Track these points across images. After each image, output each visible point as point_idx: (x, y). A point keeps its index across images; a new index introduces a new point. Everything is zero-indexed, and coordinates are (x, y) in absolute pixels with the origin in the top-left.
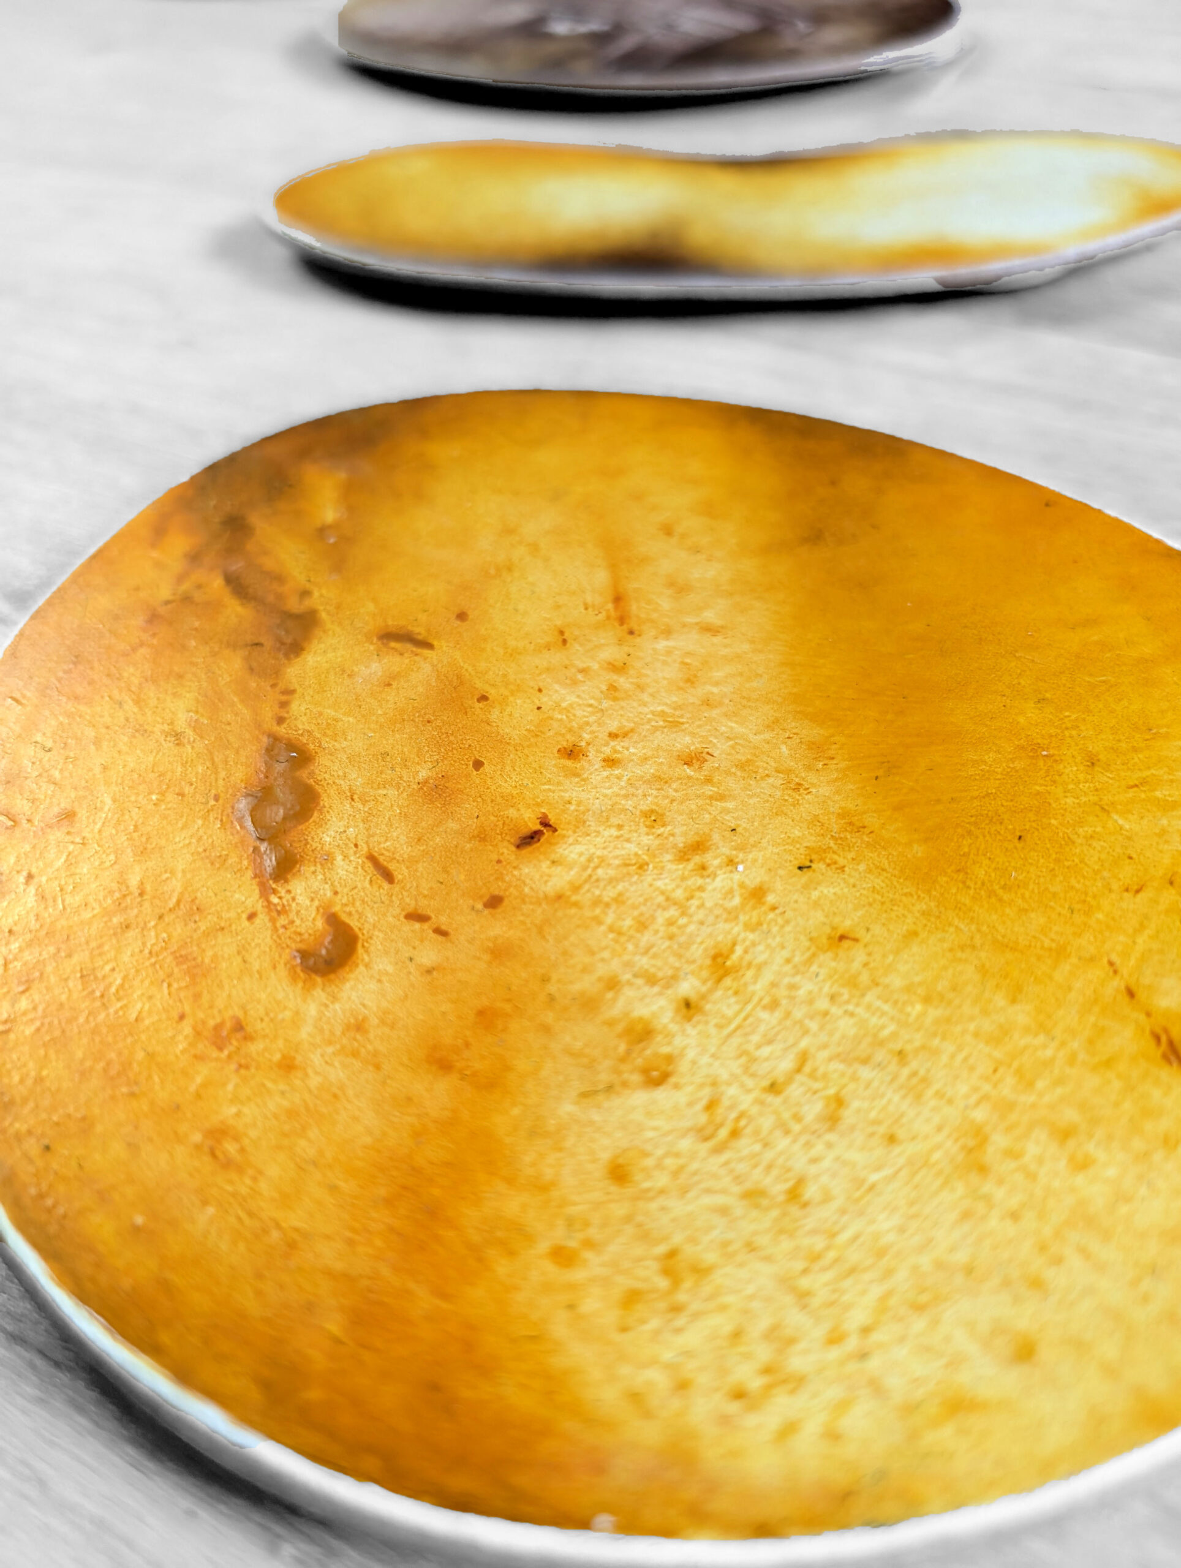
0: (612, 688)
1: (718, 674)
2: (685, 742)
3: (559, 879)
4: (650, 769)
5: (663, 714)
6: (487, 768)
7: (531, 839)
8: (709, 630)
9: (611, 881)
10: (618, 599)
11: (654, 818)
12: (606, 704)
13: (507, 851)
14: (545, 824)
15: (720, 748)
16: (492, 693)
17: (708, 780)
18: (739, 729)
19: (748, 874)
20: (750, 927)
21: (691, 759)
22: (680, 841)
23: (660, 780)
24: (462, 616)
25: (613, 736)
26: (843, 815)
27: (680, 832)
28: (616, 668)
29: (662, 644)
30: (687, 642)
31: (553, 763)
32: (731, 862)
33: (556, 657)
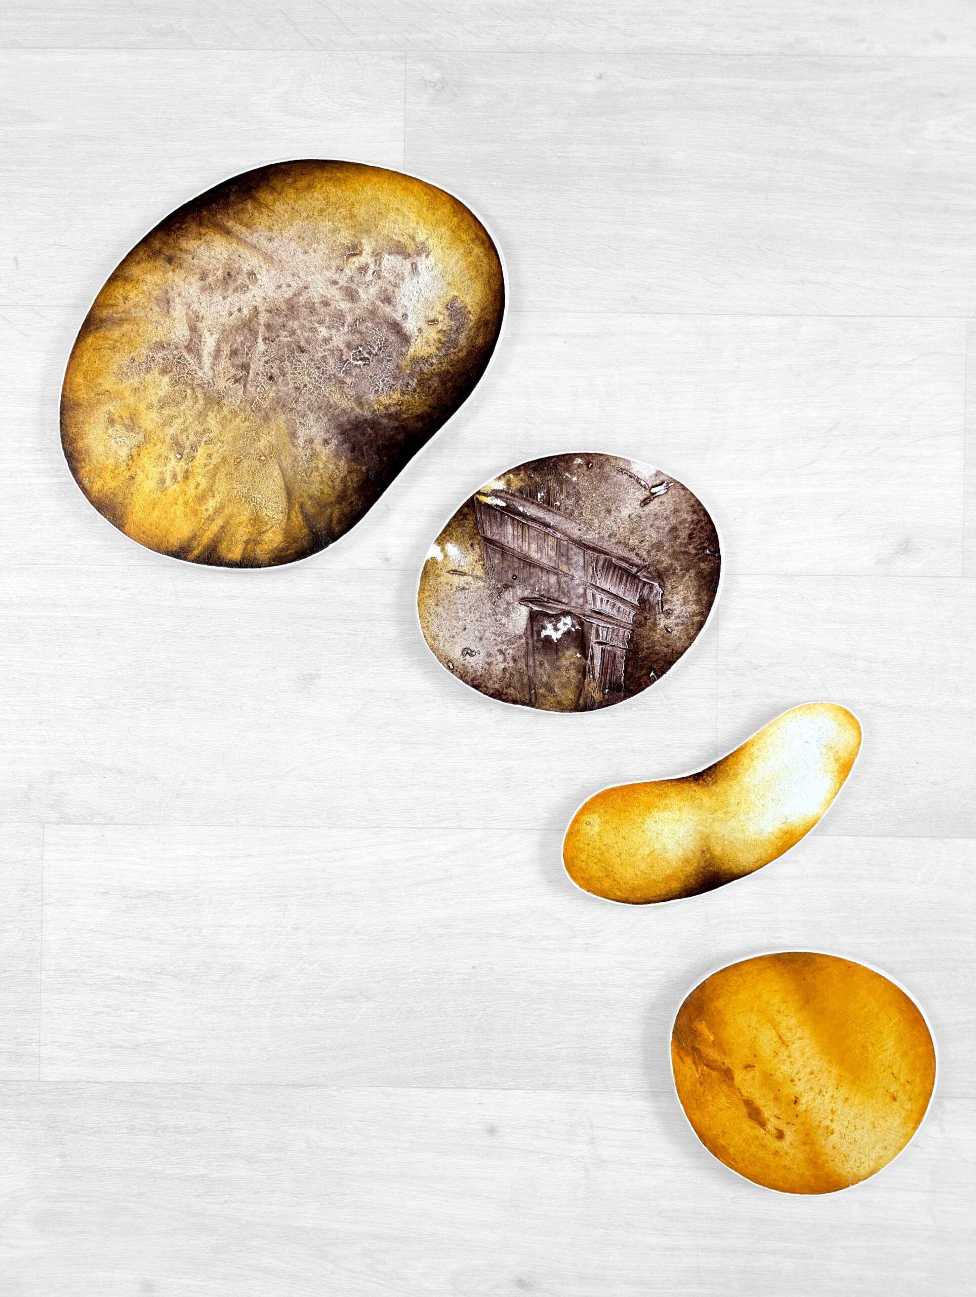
0: (791, 1062)
1: (807, 1050)
2: (809, 1070)
3: (804, 1107)
4: (806, 1079)
5: (802, 1065)
6: (781, 1090)
7: (796, 1102)
8: (800, 1039)
9: (812, 1104)
10: (780, 1038)
11: (811, 1089)
12: (792, 1066)
13: (793, 1105)
14: (796, 1097)
15: (815, 1068)
16: (772, 1073)
17: (816, 1077)
18: (816, 1063)
19: (830, 1094)
20: (834, 1103)
21: (812, 1073)
22: (817, 1091)
23: (808, 1080)
24: (755, 1056)
25: (797, 1074)
26: (839, 1075)
27: (817, 1090)
28: (789, 1056)
29: (794, 1047)
30: (798, 1044)
31: (790, 1084)
32: (827, 1092)
33: (777, 1059)
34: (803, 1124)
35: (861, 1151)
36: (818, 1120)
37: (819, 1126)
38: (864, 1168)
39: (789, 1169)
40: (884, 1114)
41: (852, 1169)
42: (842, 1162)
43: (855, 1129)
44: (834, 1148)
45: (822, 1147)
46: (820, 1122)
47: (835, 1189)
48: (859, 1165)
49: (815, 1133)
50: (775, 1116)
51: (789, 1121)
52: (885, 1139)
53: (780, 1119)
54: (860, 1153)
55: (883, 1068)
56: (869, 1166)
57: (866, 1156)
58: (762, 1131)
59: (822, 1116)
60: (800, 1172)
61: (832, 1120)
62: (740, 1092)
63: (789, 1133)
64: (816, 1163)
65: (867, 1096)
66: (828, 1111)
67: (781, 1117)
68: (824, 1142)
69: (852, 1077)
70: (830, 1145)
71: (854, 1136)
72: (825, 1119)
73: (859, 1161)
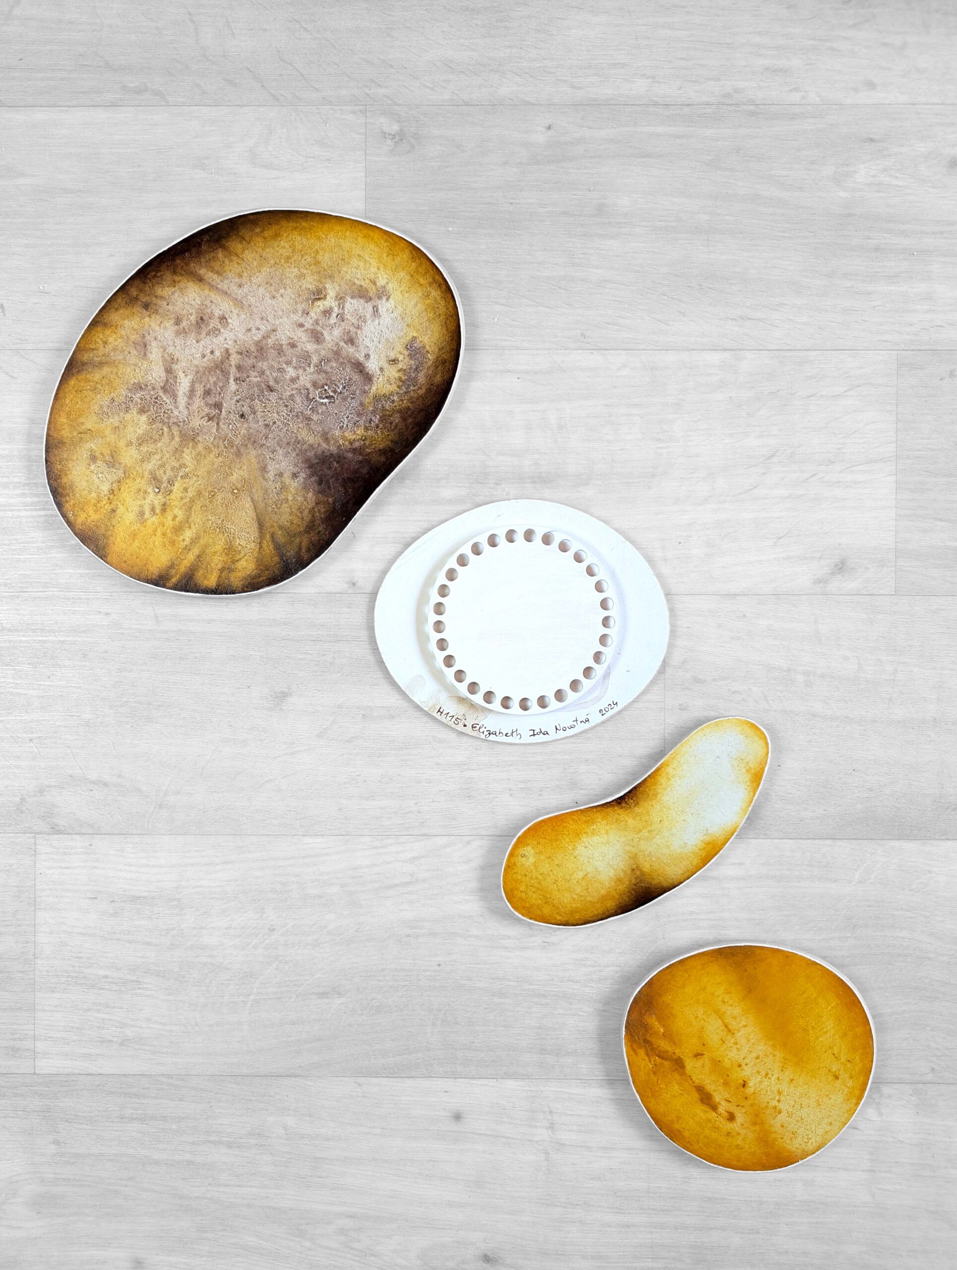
0: (738, 1048)
1: (752, 1037)
2: (754, 1055)
3: (752, 1090)
4: (753, 1063)
5: (748, 1051)
6: (730, 1075)
7: (744, 1086)
8: (745, 1026)
9: (759, 1087)
10: (726, 1026)
11: (758, 1072)
12: (739, 1052)
13: (742, 1089)
14: (744, 1081)
15: (760, 1053)
16: (720, 1059)
17: (762, 1061)
18: (761, 1048)
19: (776, 1076)
20: (780, 1085)
21: (758, 1058)
22: (764, 1075)
23: (755, 1065)
24: (704, 1045)
25: (744, 1059)
26: (783, 1058)
27: (763, 1073)
28: (736, 1044)
29: (740, 1034)
30: (743, 1031)
31: (738, 1069)
32: (772, 1075)
33: (725, 1046)
34: (752, 1105)
35: (808, 1127)
36: (766, 1101)
37: (767, 1107)
38: (812, 1143)
39: (741, 1149)
40: (827, 1092)
41: (800, 1145)
42: (791, 1139)
43: (801, 1107)
44: (782, 1126)
45: (771, 1126)
46: (768, 1102)
47: (785, 1164)
48: (807, 1141)
49: (764, 1113)
50: (725, 1100)
51: (739, 1104)
52: (830, 1116)
53: (730, 1102)
54: (807, 1130)
55: (824, 1050)
56: (816, 1142)
57: (812, 1132)
58: (714, 1114)
59: (770, 1097)
60: (752, 1150)
61: (779, 1101)
62: (691, 1079)
63: (739, 1115)
64: (766, 1141)
65: (810, 1076)
66: (776, 1092)
67: (731, 1100)
68: (772, 1122)
69: (795, 1059)
70: (779, 1124)
71: (800, 1115)
72: (772, 1099)
73: (806, 1137)
